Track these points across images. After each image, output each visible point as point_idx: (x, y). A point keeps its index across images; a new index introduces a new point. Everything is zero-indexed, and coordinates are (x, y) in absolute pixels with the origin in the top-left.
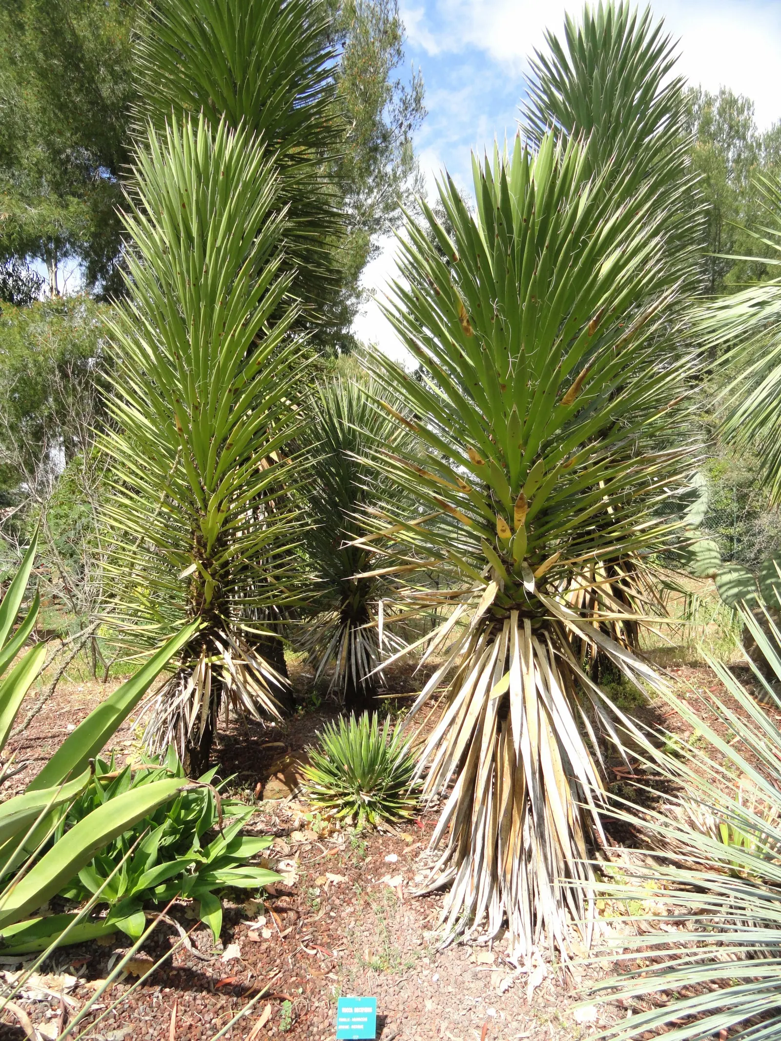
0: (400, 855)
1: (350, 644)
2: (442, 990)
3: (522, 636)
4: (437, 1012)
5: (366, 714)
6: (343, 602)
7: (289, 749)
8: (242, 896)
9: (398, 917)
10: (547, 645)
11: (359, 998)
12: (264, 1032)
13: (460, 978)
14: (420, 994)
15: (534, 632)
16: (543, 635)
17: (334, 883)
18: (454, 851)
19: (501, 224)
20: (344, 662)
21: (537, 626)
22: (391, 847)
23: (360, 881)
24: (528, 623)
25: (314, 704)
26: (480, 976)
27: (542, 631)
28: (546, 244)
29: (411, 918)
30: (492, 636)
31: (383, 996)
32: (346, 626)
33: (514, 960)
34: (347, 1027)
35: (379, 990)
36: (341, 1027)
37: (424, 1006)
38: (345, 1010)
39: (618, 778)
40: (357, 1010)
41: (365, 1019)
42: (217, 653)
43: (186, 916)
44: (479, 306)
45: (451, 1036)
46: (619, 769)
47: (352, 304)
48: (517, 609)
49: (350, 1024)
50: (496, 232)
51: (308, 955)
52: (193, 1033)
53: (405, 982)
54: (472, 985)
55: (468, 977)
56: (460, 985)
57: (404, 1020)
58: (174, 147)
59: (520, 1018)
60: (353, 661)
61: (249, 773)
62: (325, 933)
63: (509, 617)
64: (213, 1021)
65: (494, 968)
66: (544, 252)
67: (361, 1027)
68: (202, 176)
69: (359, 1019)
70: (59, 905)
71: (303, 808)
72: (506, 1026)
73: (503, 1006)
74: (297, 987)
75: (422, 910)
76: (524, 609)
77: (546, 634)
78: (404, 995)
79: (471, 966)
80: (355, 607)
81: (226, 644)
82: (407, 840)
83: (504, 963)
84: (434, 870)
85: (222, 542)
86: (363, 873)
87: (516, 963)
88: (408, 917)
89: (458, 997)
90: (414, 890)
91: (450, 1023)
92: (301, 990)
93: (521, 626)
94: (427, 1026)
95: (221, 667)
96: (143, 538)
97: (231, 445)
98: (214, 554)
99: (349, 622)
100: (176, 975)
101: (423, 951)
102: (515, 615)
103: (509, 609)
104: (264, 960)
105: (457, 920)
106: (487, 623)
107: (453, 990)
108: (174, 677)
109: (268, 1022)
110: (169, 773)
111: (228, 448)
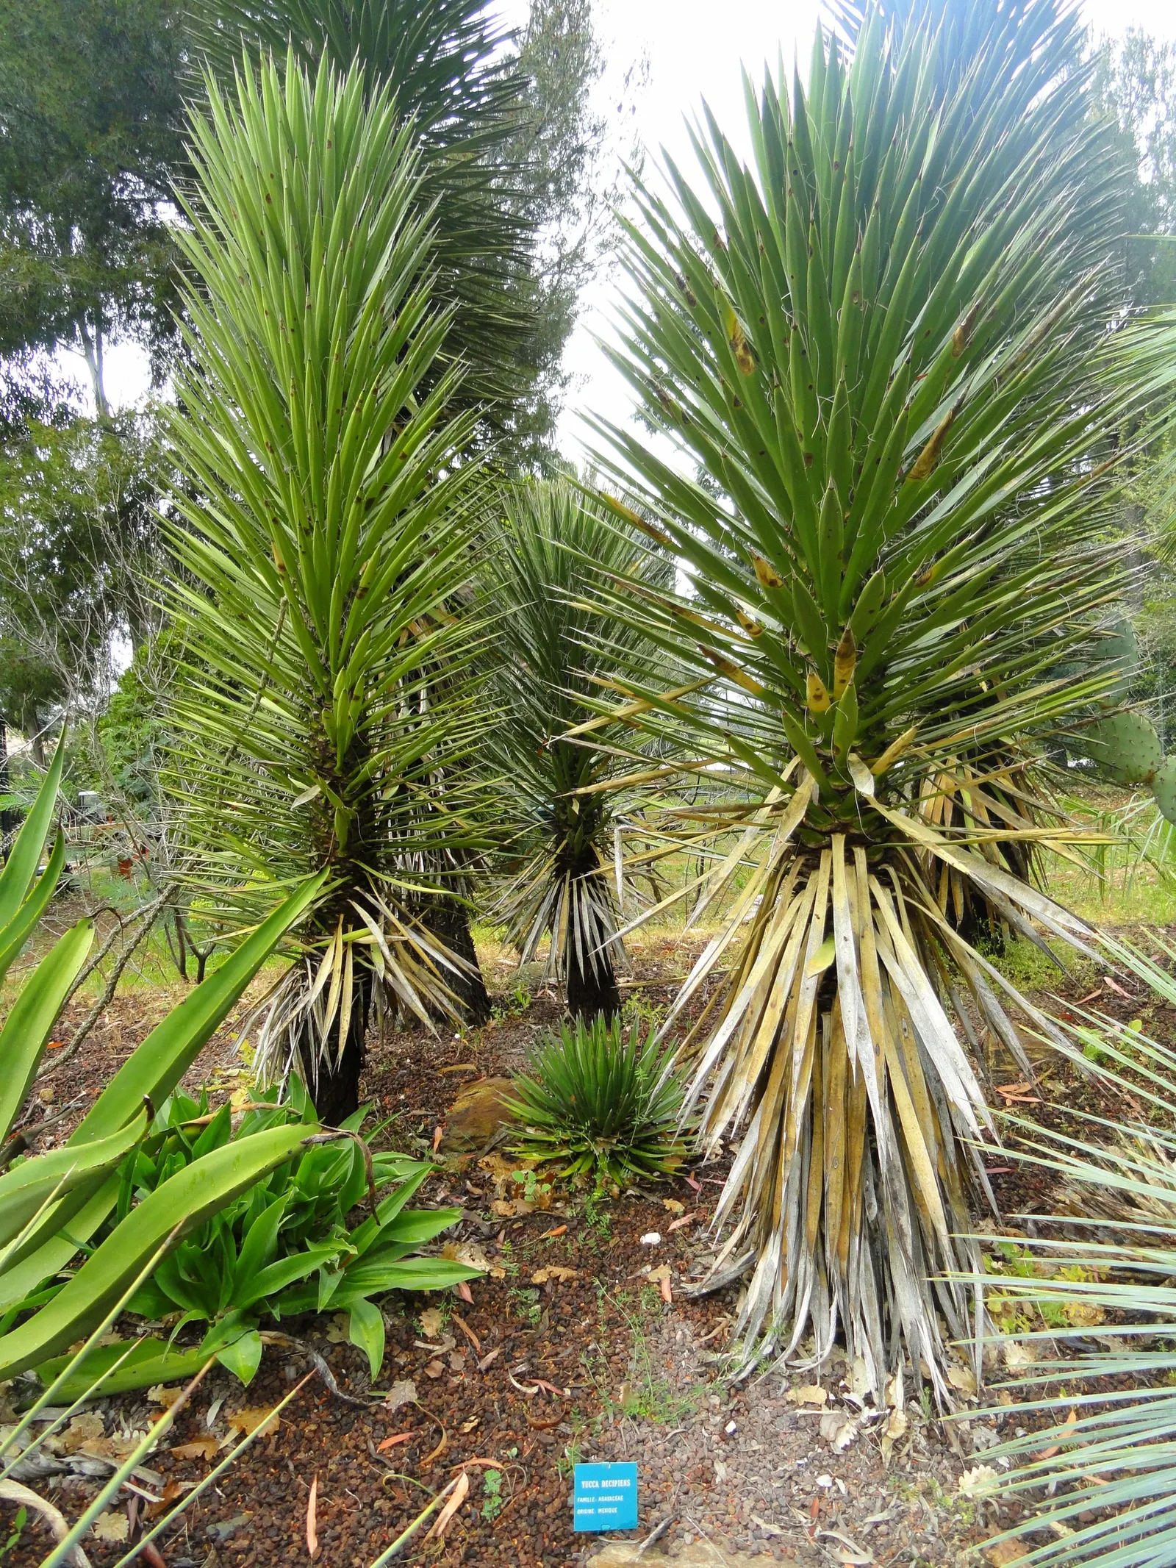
0: (663, 1232)
1: (571, 909)
2: (742, 1448)
3: (853, 875)
4: (735, 1482)
5: (601, 1014)
6: (557, 843)
7: (484, 1073)
8: (417, 1305)
9: (665, 1331)
10: (893, 890)
11: (609, 1465)
12: (459, 1520)
13: (771, 1428)
14: (707, 1453)
15: (872, 868)
16: (886, 873)
17: (561, 1280)
18: (752, 1224)
19: (796, 172)
20: (563, 936)
21: (878, 858)
22: (650, 1222)
23: (602, 1276)
24: (860, 855)
25: (520, 1005)
26: (802, 1423)
27: (885, 866)
28: (876, 200)
29: (687, 1332)
30: (802, 879)
31: (646, 1458)
32: (564, 881)
33: (857, 1398)
34: (591, 1511)
35: (640, 1448)
36: (580, 1512)
37: (714, 1473)
38: (586, 1484)
39: (1009, 1103)
40: (605, 1484)
41: (620, 1498)
42: (360, 924)
43: (328, 1338)
44: (763, 320)
45: (760, 1522)
46: (1011, 1088)
47: (555, 397)
48: (842, 832)
49: (597, 1506)
50: (788, 186)
51: (525, 1394)
52: (346, 1524)
53: (682, 1436)
54: (791, 1439)
55: (783, 1425)
56: (772, 1439)
57: (683, 1497)
58: (248, 104)
59: (872, 1490)
60: (578, 935)
61: (423, 1112)
62: (550, 1360)
63: (829, 846)
64: (377, 1504)
65: (825, 1411)
66: (872, 215)
67: (615, 1510)
68: (295, 145)
69: (609, 1499)
70: (130, 1324)
71: (509, 1166)
72: (850, 1504)
73: (843, 1470)
74: (509, 1447)
75: (704, 1320)
76: (853, 831)
77: (891, 871)
78: (681, 1456)
79: (787, 1408)
80: (576, 851)
81: (374, 913)
82: (675, 1210)
83: (840, 1403)
84: (721, 1257)
85: (359, 749)
86: (606, 1263)
87: (860, 1402)
88: (682, 1331)
89: (769, 1457)
90: (689, 1287)
91: (757, 1501)
92: (515, 1451)
93: (850, 860)
94: (721, 1506)
95: (367, 947)
96: (235, 748)
97: (365, 590)
98: (348, 767)
99: (568, 874)
100: (315, 1432)
101: (708, 1386)
102: (839, 842)
103: (829, 833)
104: (454, 1405)
105: (762, 1335)
106: (793, 858)
107: (760, 1447)
108: (295, 966)
109: (464, 1503)
110: (293, 1116)
111: (361, 597)
